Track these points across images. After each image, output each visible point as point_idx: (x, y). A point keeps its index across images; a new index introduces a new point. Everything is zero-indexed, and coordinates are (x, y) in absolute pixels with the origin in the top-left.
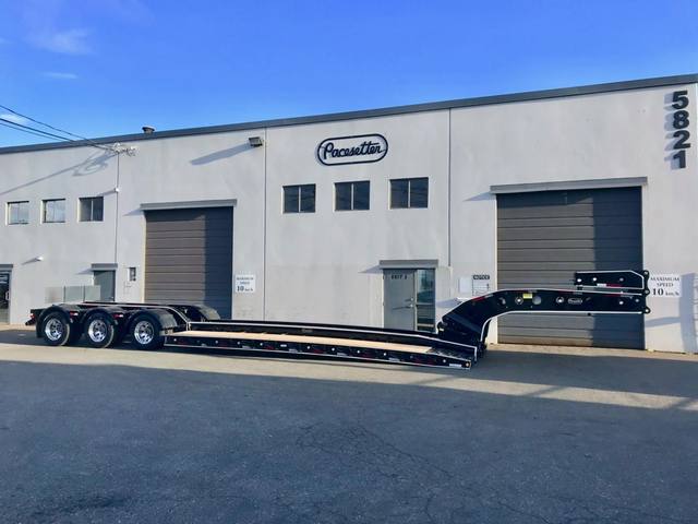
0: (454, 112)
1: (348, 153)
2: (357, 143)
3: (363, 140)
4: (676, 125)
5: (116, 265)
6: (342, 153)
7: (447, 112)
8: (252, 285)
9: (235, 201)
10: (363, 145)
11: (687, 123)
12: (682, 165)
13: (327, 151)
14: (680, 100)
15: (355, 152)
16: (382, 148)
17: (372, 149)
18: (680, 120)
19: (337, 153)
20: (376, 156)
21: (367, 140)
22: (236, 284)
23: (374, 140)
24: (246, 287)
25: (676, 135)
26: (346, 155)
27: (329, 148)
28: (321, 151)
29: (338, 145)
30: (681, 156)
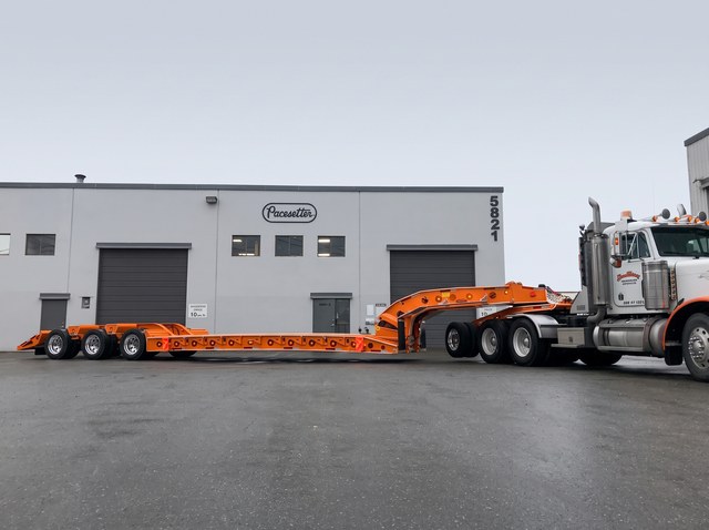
0: (362, 194)
1: (286, 215)
2: (294, 208)
3: (298, 207)
4: (492, 215)
6: (282, 215)
7: (357, 194)
8: (204, 311)
9: (190, 245)
11: (497, 215)
12: (496, 239)
13: (270, 210)
14: (495, 202)
15: (292, 214)
16: (313, 213)
17: (305, 213)
18: (495, 213)
19: (278, 214)
20: (308, 219)
21: (302, 207)
22: (190, 310)
23: (307, 207)
24: (198, 312)
25: (492, 221)
27: (272, 210)
28: (266, 212)
29: (279, 208)
30: (495, 234)
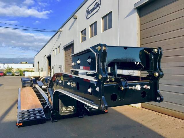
1: (92, 10)
2: (93, 6)
5: (61, 65)
6: (91, 12)
9: (73, 41)
10: (95, 5)
16: (99, 3)
17: (97, 6)
21: (95, 2)
23: (97, 1)
26: (92, 12)
27: (88, 11)
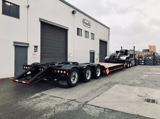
0: (97, 23)
2: (87, 22)
5: (28, 44)
9: (68, 28)
11: (109, 34)
15: (87, 24)
17: (89, 25)
19: (85, 23)
20: (89, 27)
22: (69, 54)
24: (71, 55)
27: (84, 21)
30: (109, 39)
